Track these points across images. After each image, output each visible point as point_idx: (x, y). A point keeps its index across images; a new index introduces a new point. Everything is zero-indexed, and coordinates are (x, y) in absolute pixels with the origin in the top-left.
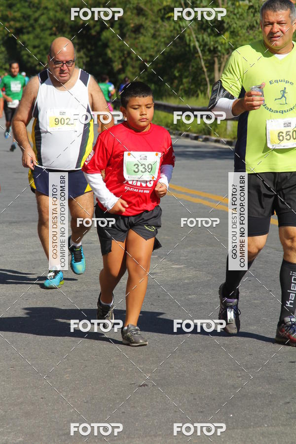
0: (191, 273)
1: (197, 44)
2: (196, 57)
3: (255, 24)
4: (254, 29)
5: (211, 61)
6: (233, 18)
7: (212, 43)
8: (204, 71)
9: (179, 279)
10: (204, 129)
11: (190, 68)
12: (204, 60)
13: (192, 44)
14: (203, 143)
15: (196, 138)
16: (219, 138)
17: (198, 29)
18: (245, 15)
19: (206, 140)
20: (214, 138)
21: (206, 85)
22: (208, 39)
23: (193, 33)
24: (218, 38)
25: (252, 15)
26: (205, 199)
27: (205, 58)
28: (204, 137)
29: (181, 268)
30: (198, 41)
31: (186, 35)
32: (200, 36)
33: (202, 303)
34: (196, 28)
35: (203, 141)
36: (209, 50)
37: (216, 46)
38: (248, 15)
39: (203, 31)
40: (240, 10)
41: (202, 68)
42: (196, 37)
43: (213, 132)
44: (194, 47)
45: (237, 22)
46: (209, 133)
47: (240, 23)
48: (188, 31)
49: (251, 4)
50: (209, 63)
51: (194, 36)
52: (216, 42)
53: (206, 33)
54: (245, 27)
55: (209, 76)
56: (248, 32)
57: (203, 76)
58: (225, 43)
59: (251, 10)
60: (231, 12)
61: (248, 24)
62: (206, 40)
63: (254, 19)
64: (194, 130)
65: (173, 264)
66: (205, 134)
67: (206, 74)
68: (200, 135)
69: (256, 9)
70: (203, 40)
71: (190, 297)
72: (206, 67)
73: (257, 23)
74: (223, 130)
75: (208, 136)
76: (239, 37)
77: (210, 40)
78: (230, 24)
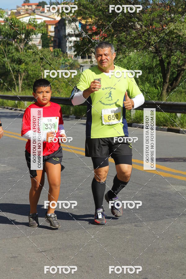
0: (10, 168)
1: (11, 68)
2: (10, 74)
3: (36, 60)
4: (35, 62)
5: (17, 76)
6: (26, 57)
7: (17, 68)
8: (14, 80)
9: (4, 171)
10: (15, 105)
11: (8, 79)
12: (14, 75)
13: (9, 68)
14: (14, 111)
15: (11, 109)
16: (21, 109)
17: (11, 62)
18: (31, 56)
19: (16, 110)
20: (19, 109)
21: (15, 86)
22: (16, 66)
23: (9, 64)
24: (20, 66)
25: (34, 56)
26: (16, 135)
27: (14, 74)
28: (15, 108)
29: (5, 166)
30: (11, 67)
31: (6, 64)
32: (12, 65)
33: (14, 181)
34: (10, 61)
35: (14, 110)
36: (16, 71)
37: (19, 69)
38: (32, 56)
39: (13, 63)
40: (29, 54)
41: (13, 78)
42: (10, 65)
43: (18, 106)
44: (10, 69)
45: (28, 59)
46: (17, 107)
47: (29, 59)
48: (6, 63)
49: (34, 51)
50: (16, 76)
51: (9, 65)
52: (19, 67)
53: (14, 64)
54: (32, 61)
55: (16, 82)
56: (33, 63)
57: (13, 82)
58: (23, 68)
59: (34, 54)
60: (25, 54)
61: (32, 60)
62: (14, 67)
63: (35, 57)
64: (10, 105)
65: (2, 165)
66: (15, 107)
67: (15, 81)
68: (13, 108)
69: (36, 53)
70: (13, 66)
71: (9, 179)
72: (15, 78)
73: (36, 59)
74: (23, 106)
75: (16, 108)
76: (29, 65)
77: (16, 67)
78: (25, 59)
